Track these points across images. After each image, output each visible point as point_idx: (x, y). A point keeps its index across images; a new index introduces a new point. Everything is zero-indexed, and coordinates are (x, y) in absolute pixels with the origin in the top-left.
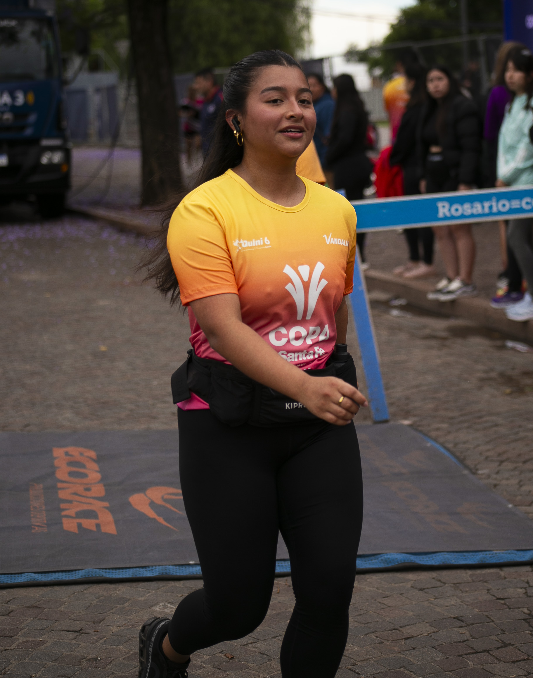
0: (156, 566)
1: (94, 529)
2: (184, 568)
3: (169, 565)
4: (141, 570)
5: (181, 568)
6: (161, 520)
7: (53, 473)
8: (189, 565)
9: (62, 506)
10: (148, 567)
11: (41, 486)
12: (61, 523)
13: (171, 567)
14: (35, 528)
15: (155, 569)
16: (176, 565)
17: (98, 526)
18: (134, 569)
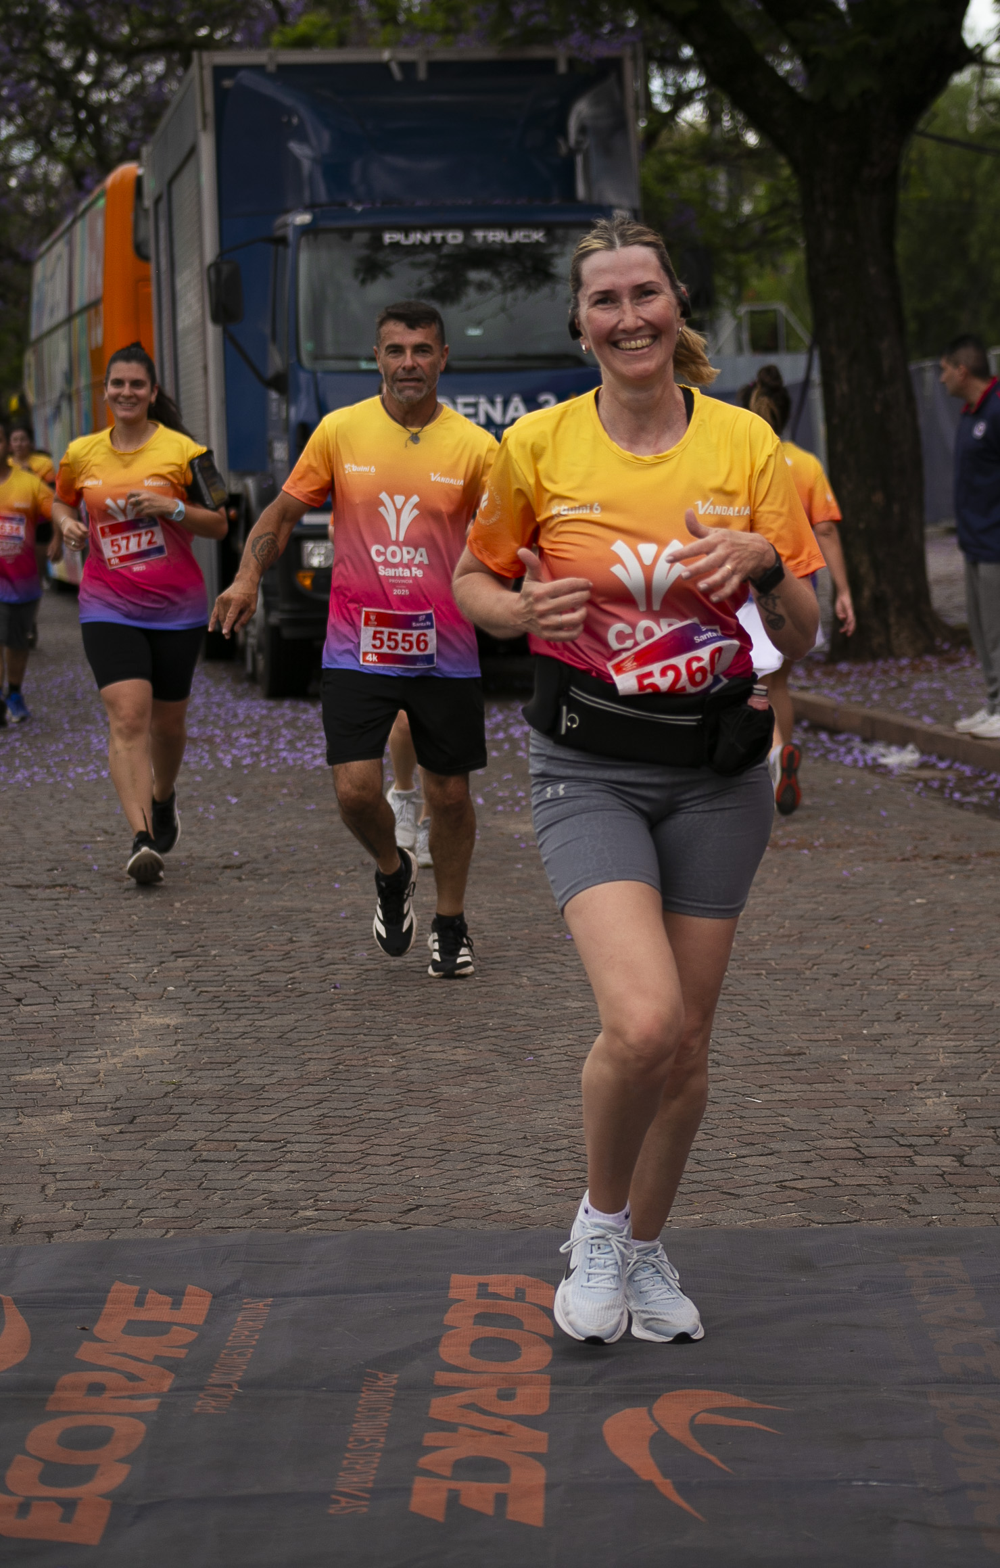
1: (489, 1510)
6: (666, 1487)
7: (436, 1342)
9: (430, 1438)
11: (394, 1378)
12: (408, 1491)
14: (338, 1502)
17: (501, 1499)
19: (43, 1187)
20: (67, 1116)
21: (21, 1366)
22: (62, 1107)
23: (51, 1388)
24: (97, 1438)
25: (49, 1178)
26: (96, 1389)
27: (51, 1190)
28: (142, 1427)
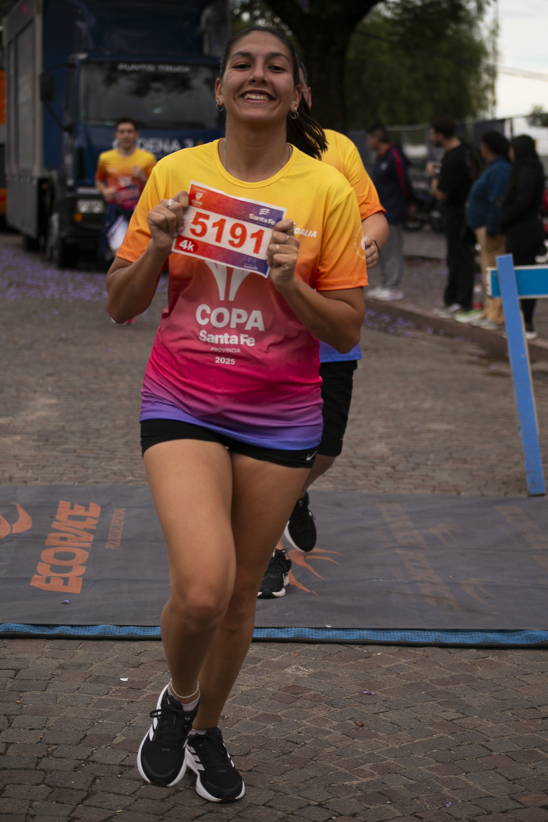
0: (291, 628)
2: (320, 632)
3: (305, 628)
4: (277, 630)
5: (317, 631)
8: (326, 629)
10: (284, 628)
13: (307, 629)
15: (291, 630)
16: (312, 628)
18: (269, 629)
19: (17, 465)
20: (18, 438)
21: (31, 530)
22: (16, 434)
23: (46, 538)
24: (70, 556)
25: (18, 461)
26: (64, 539)
27: (21, 465)
28: (86, 553)
